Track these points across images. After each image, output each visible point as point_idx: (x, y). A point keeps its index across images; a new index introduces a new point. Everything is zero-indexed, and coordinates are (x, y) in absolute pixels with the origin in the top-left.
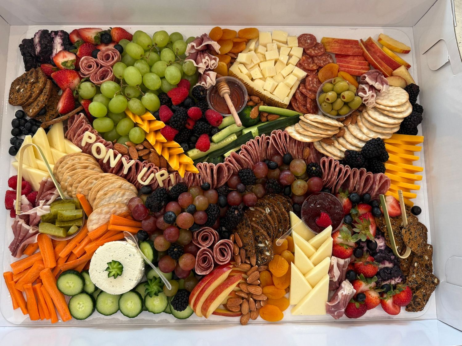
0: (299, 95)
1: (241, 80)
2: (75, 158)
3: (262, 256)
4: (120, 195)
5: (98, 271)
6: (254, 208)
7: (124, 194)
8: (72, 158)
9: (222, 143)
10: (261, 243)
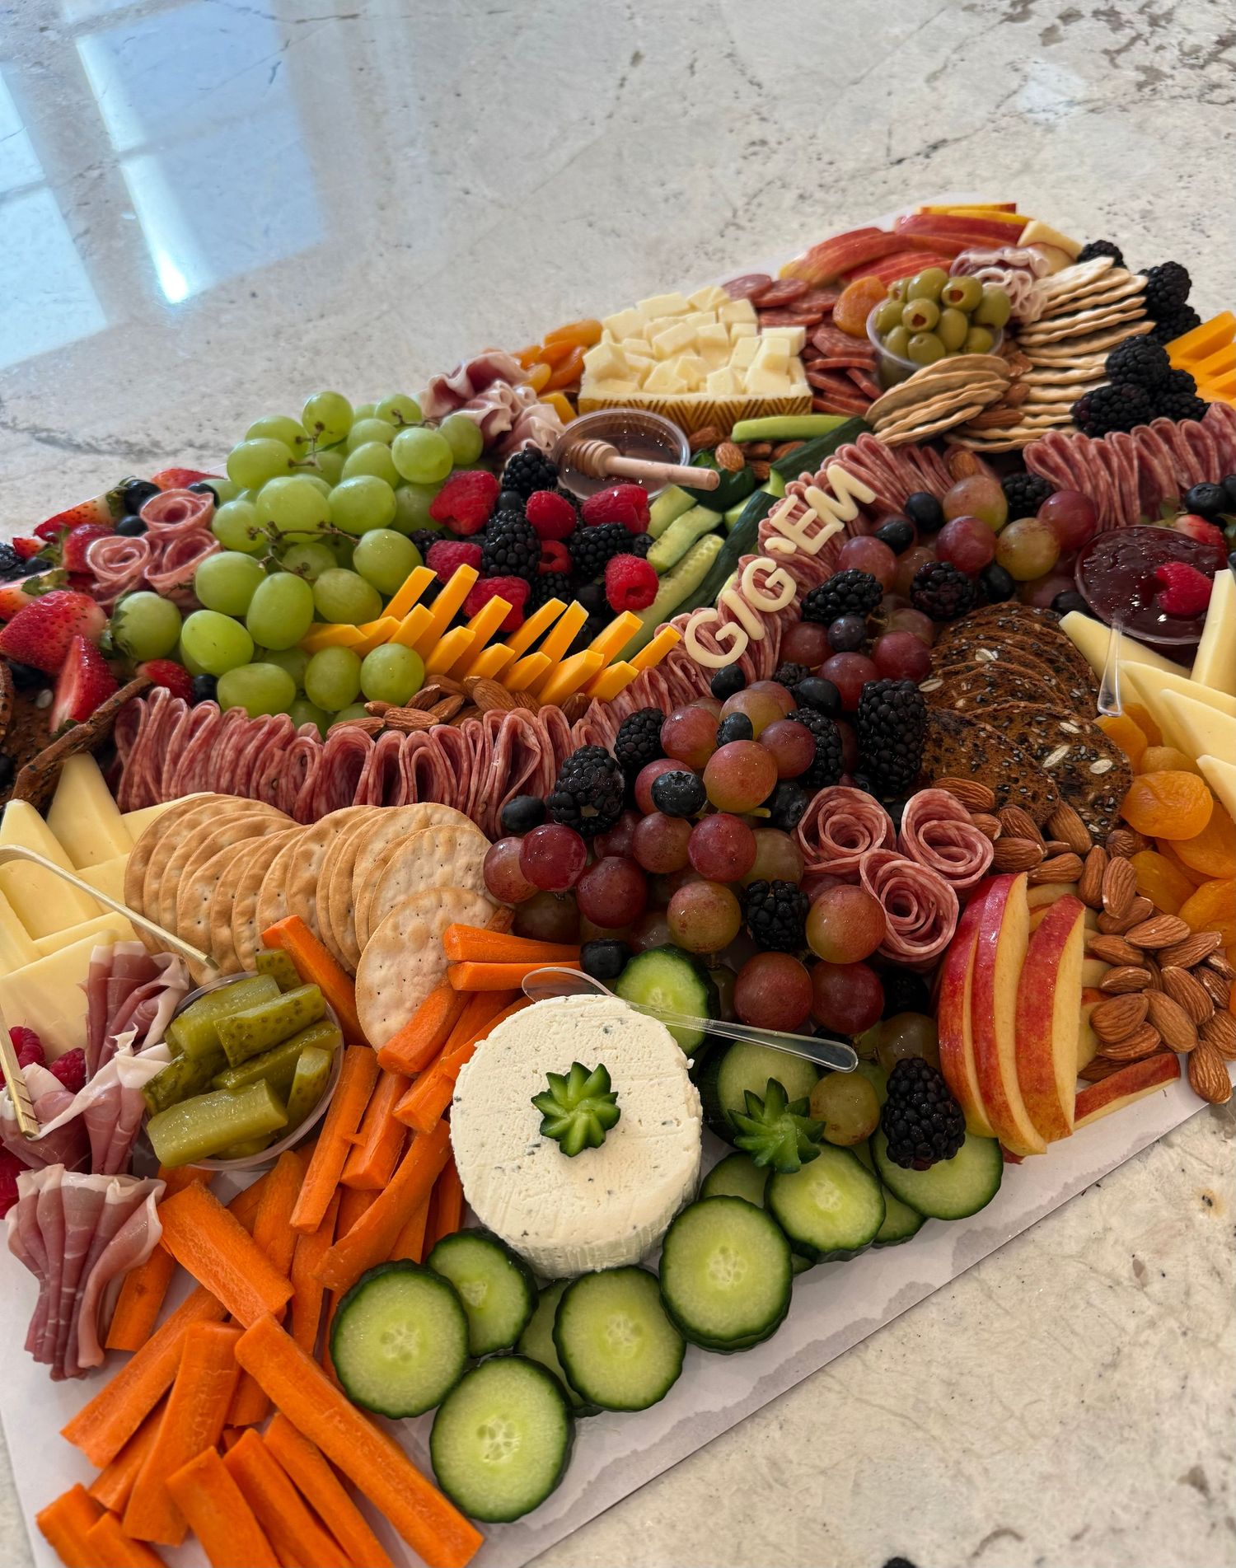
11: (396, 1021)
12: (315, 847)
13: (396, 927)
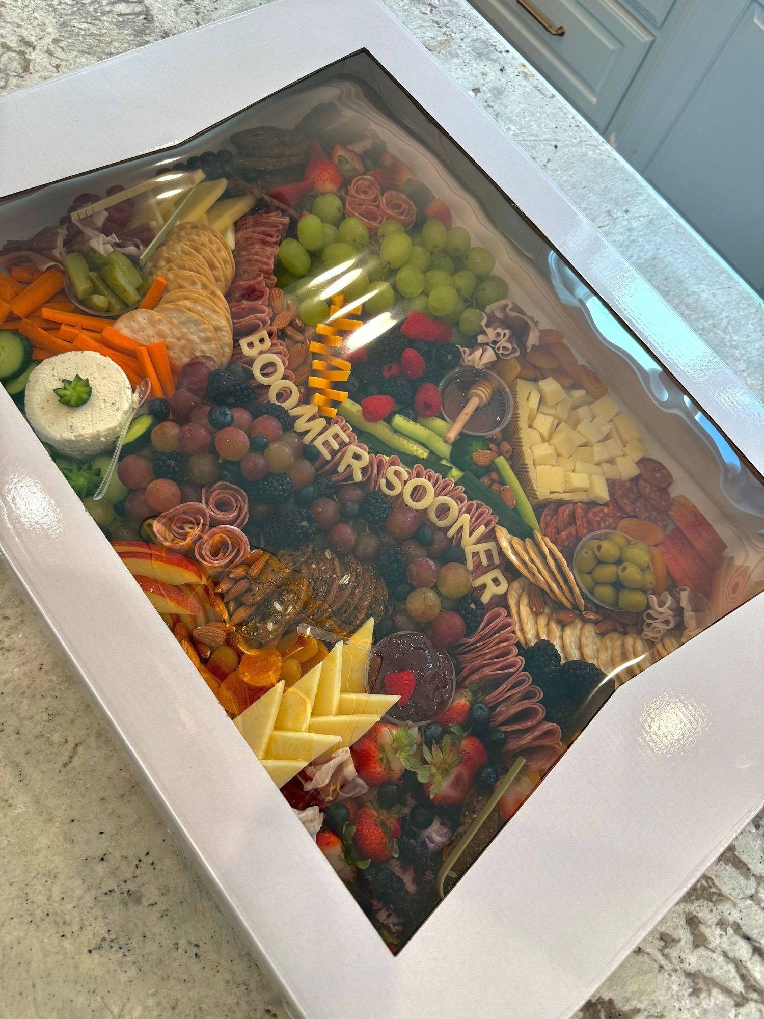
0: (566, 511)
1: (516, 405)
2: (217, 243)
3: (259, 622)
4: (202, 335)
5: (55, 372)
6: (332, 555)
7: (207, 340)
8: (214, 238)
9: (399, 440)
10: (281, 604)
11: (126, 332)
12: (199, 286)
13: (160, 321)
